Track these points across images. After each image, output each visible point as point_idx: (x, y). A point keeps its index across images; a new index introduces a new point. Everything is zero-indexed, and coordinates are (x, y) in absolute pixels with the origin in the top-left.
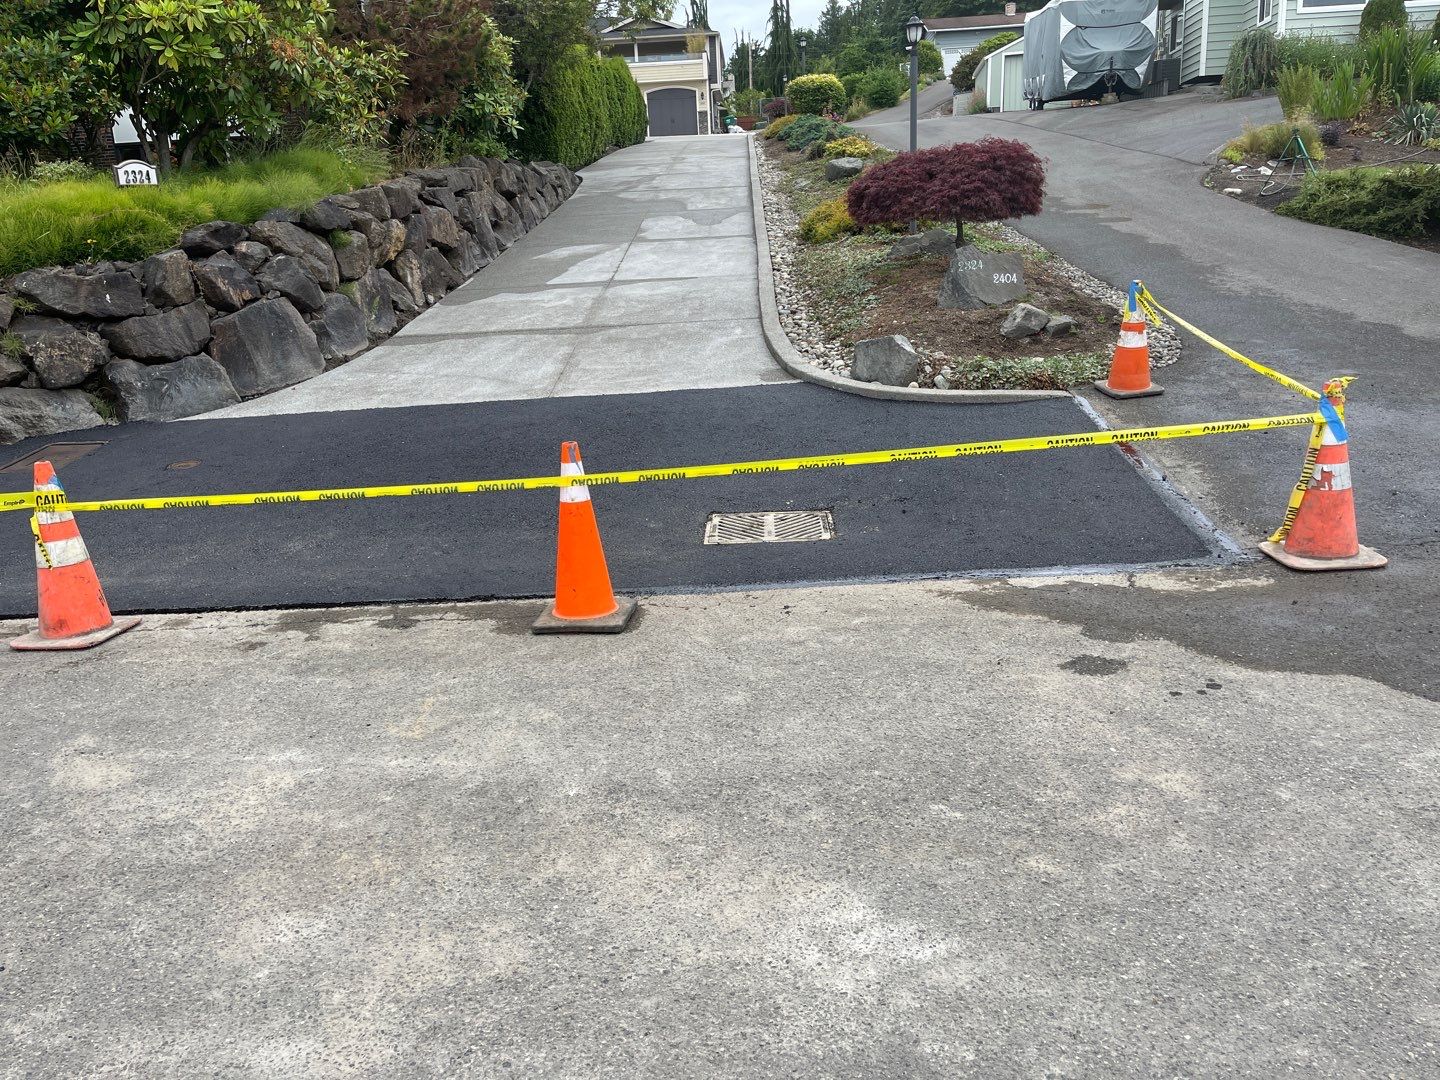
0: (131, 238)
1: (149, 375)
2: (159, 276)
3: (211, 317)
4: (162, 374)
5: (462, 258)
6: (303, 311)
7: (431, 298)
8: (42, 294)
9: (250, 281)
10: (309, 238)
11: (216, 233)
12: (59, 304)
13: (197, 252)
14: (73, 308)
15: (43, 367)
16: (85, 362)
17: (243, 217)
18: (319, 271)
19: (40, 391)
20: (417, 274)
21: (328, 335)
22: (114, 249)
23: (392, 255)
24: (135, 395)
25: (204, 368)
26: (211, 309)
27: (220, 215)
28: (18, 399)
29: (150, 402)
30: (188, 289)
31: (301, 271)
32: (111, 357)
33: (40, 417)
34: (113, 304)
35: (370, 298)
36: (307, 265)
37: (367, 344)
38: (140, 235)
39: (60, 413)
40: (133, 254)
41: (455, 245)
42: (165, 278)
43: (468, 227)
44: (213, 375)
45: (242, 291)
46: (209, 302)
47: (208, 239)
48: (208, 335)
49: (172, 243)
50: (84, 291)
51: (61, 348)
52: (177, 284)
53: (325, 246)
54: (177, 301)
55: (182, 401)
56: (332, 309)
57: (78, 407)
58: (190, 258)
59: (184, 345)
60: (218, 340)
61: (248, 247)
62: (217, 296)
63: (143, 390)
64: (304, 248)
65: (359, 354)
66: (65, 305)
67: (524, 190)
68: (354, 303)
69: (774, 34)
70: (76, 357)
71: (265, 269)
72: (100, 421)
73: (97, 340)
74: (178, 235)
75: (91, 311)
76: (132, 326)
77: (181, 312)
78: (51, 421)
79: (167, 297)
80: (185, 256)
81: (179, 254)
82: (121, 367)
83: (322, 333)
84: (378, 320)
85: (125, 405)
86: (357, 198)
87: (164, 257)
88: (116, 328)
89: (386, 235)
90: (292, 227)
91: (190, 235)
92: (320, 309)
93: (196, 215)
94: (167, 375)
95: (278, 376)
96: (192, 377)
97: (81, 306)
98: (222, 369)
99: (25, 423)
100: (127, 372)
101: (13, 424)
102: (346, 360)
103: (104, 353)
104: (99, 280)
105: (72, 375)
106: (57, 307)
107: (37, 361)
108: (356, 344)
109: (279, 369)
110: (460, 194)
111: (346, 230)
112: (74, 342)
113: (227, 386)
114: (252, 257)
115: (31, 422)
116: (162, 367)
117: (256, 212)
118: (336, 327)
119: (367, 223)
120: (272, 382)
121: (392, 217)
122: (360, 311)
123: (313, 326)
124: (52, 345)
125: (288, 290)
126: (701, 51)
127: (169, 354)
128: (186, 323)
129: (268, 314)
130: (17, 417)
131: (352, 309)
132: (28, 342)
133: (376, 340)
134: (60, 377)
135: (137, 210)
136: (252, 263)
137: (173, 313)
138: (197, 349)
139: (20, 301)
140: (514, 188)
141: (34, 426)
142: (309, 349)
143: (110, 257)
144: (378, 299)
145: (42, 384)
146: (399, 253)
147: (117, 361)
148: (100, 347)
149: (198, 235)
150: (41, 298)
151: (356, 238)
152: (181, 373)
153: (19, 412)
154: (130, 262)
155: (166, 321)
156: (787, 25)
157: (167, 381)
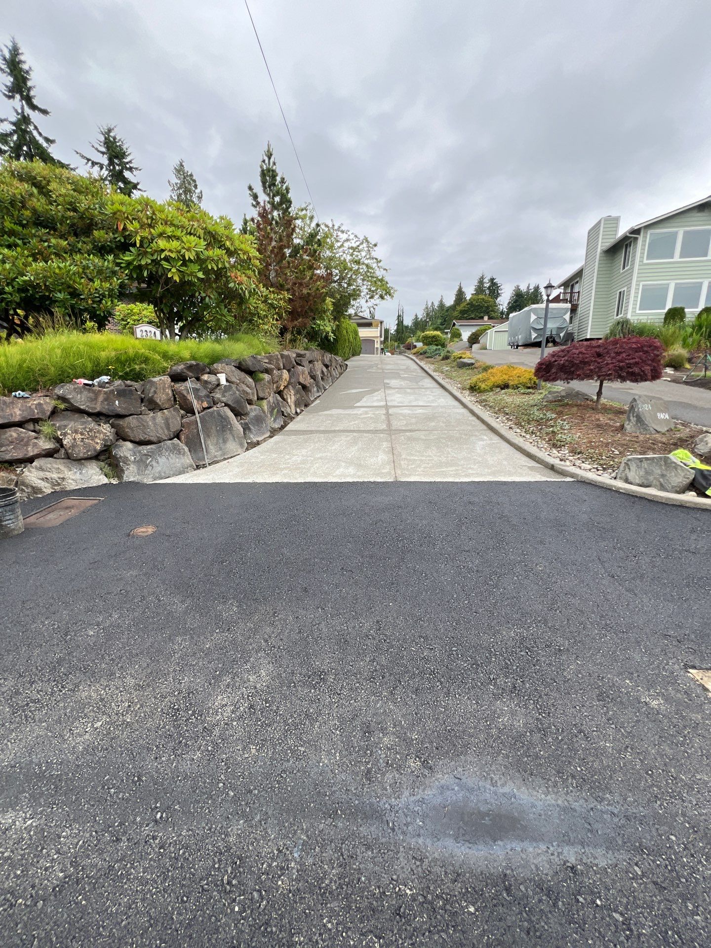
0: (137, 367)
1: (140, 452)
2: (152, 390)
3: (182, 417)
4: (148, 452)
5: (311, 392)
6: (236, 415)
7: (298, 411)
8: (72, 398)
9: (208, 396)
10: (243, 375)
11: (190, 368)
12: (83, 405)
13: (177, 378)
14: (92, 408)
15: (68, 446)
16: (97, 443)
17: (207, 361)
18: (247, 393)
19: (65, 461)
20: (293, 398)
21: (249, 429)
22: (126, 373)
23: (282, 388)
24: (129, 465)
25: (175, 448)
26: (182, 412)
27: (193, 358)
28: (49, 466)
29: (138, 469)
30: (169, 400)
31: (237, 392)
32: (117, 440)
33: (63, 479)
34: (120, 407)
35: (272, 410)
36: (241, 389)
37: (268, 434)
38: (143, 366)
39: (78, 476)
40: (138, 376)
41: (308, 385)
42: (155, 392)
43: (313, 377)
44: (180, 452)
45: (202, 402)
46: (182, 408)
47: (185, 371)
48: (179, 428)
49: (163, 372)
50: (101, 398)
51: (82, 434)
52: (162, 397)
53: (251, 380)
54: (162, 407)
55: (159, 469)
56: (253, 414)
57: (91, 472)
58: (172, 381)
59: (163, 433)
60: (185, 431)
61: (208, 378)
62: (187, 405)
63: (134, 462)
64: (239, 380)
65: (265, 440)
66: (87, 406)
67: (331, 365)
68: (264, 412)
69: (398, 325)
70: (92, 440)
71: (217, 390)
72: (105, 480)
73: (108, 429)
74: (168, 368)
75: (104, 411)
76: (132, 421)
77: (164, 413)
78: (70, 481)
79: (156, 404)
80: (169, 380)
81: (167, 379)
82: (122, 447)
83: (246, 428)
84: (275, 420)
85: (123, 471)
86: (267, 358)
87: (156, 379)
88: (121, 422)
89: (281, 377)
90: (234, 368)
91: (174, 368)
92: (246, 414)
93: (180, 358)
94: (151, 452)
95: (219, 453)
96: (167, 454)
97: (98, 408)
98: (186, 449)
99: (52, 482)
100: (126, 450)
101: (43, 483)
102: (258, 443)
103: (111, 438)
104: (112, 391)
105: (88, 451)
106: (82, 407)
107: (65, 442)
108: (263, 434)
109: (221, 449)
110: (310, 362)
111: (262, 372)
112: (91, 430)
113: (188, 459)
114: (210, 383)
115: (57, 481)
116: (149, 447)
117: (216, 359)
118: (254, 425)
119: (272, 370)
120: (215, 457)
121: (284, 369)
122: (266, 416)
123: (241, 424)
124: (76, 432)
125: (230, 403)
126: (377, 326)
127: (154, 439)
128: (167, 420)
129: (216, 417)
130: (46, 478)
131: (262, 414)
132: (59, 428)
133: (274, 432)
134: (81, 452)
135: (143, 351)
136: (210, 386)
137: (159, 414)
138: (172, 436)
139: (59, 402)
140: (328, 363)
141: (59, 484)
142: (239, 437)
143: (123, 378)
144: (276, 410)
145: (68, 457)
146: (285, 387)
147: (121, 442)
148: (109, 434)
149: (180, 368)
150: (72, 401)
151: (266, 377)
152: (160, 451)
153: (48, 475)
154: (137, 382)
155: (154, 418)
156: (402, 322)
157: (151, 456)
